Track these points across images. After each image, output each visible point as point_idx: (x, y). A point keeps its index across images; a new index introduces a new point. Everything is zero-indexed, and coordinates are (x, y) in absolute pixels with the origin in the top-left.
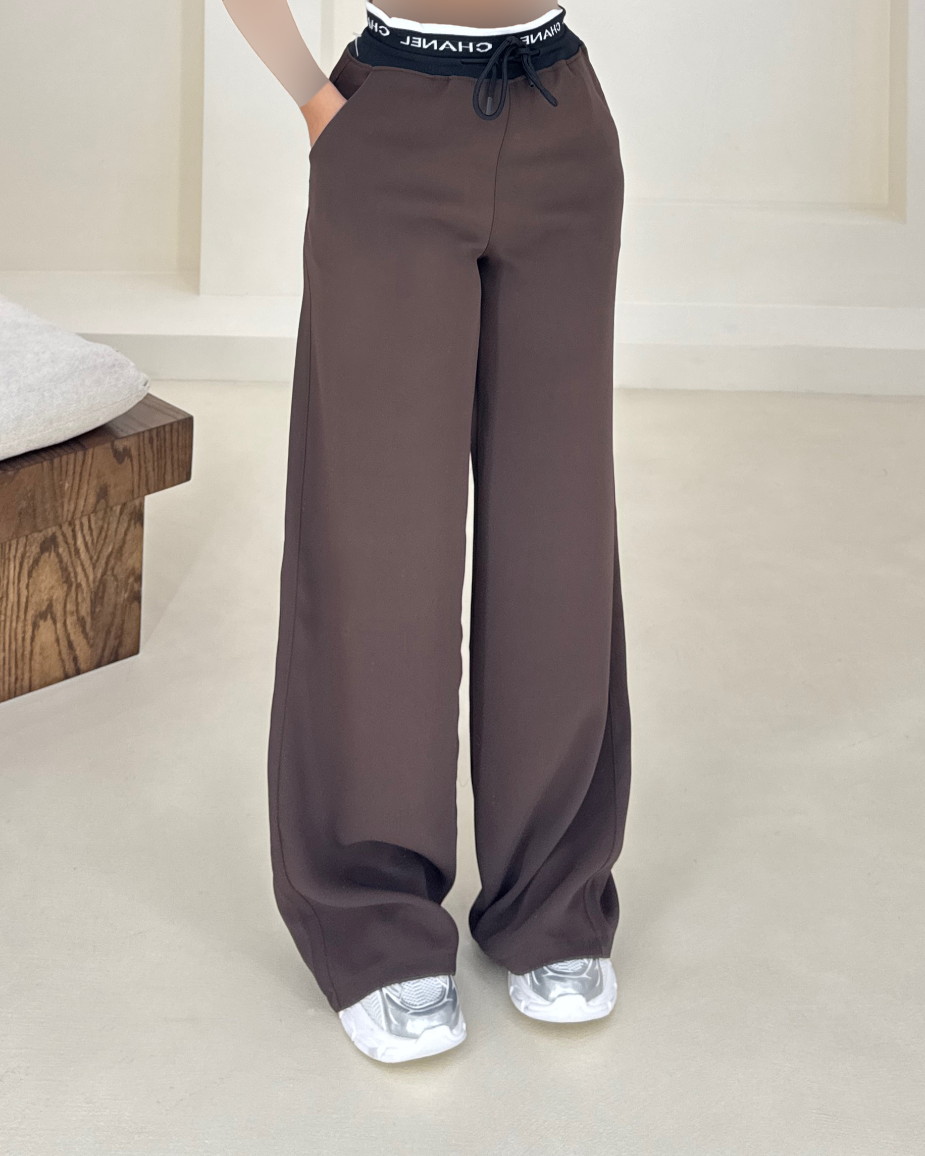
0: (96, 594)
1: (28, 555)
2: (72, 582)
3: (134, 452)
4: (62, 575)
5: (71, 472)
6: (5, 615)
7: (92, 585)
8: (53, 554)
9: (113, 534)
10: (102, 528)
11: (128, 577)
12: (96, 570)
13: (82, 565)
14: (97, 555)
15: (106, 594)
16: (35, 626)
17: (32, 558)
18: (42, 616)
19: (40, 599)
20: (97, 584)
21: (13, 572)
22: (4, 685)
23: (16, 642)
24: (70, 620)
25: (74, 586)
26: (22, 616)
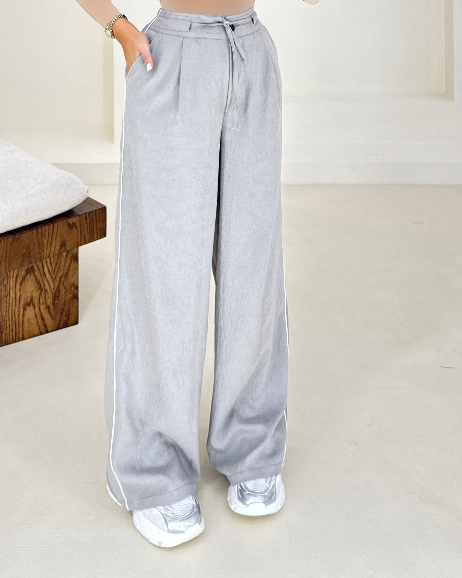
0: (55, 295)
1: (19, 275)
2: (42, 289)
3: (78, 225)
4: (37, 285)
5: (47, 235)
6: (9, 303)
7: (53, 291)
8: (32, 275)
9: (63, 266)
10: (57, 263)
11: (71, 287)
12: (54, 283)
13: (47, 281)
14: (54, 276)
15: (60, 295)
16: (24, 309)
17: (22, 277)
18: (28, 304)
19: (26, 296)
20: (55, 290)
21: (12, 283)
22: (9, 336)
23: (15, 317)
24: (42, 307)
25: (44, 290)
26: (18, 304)
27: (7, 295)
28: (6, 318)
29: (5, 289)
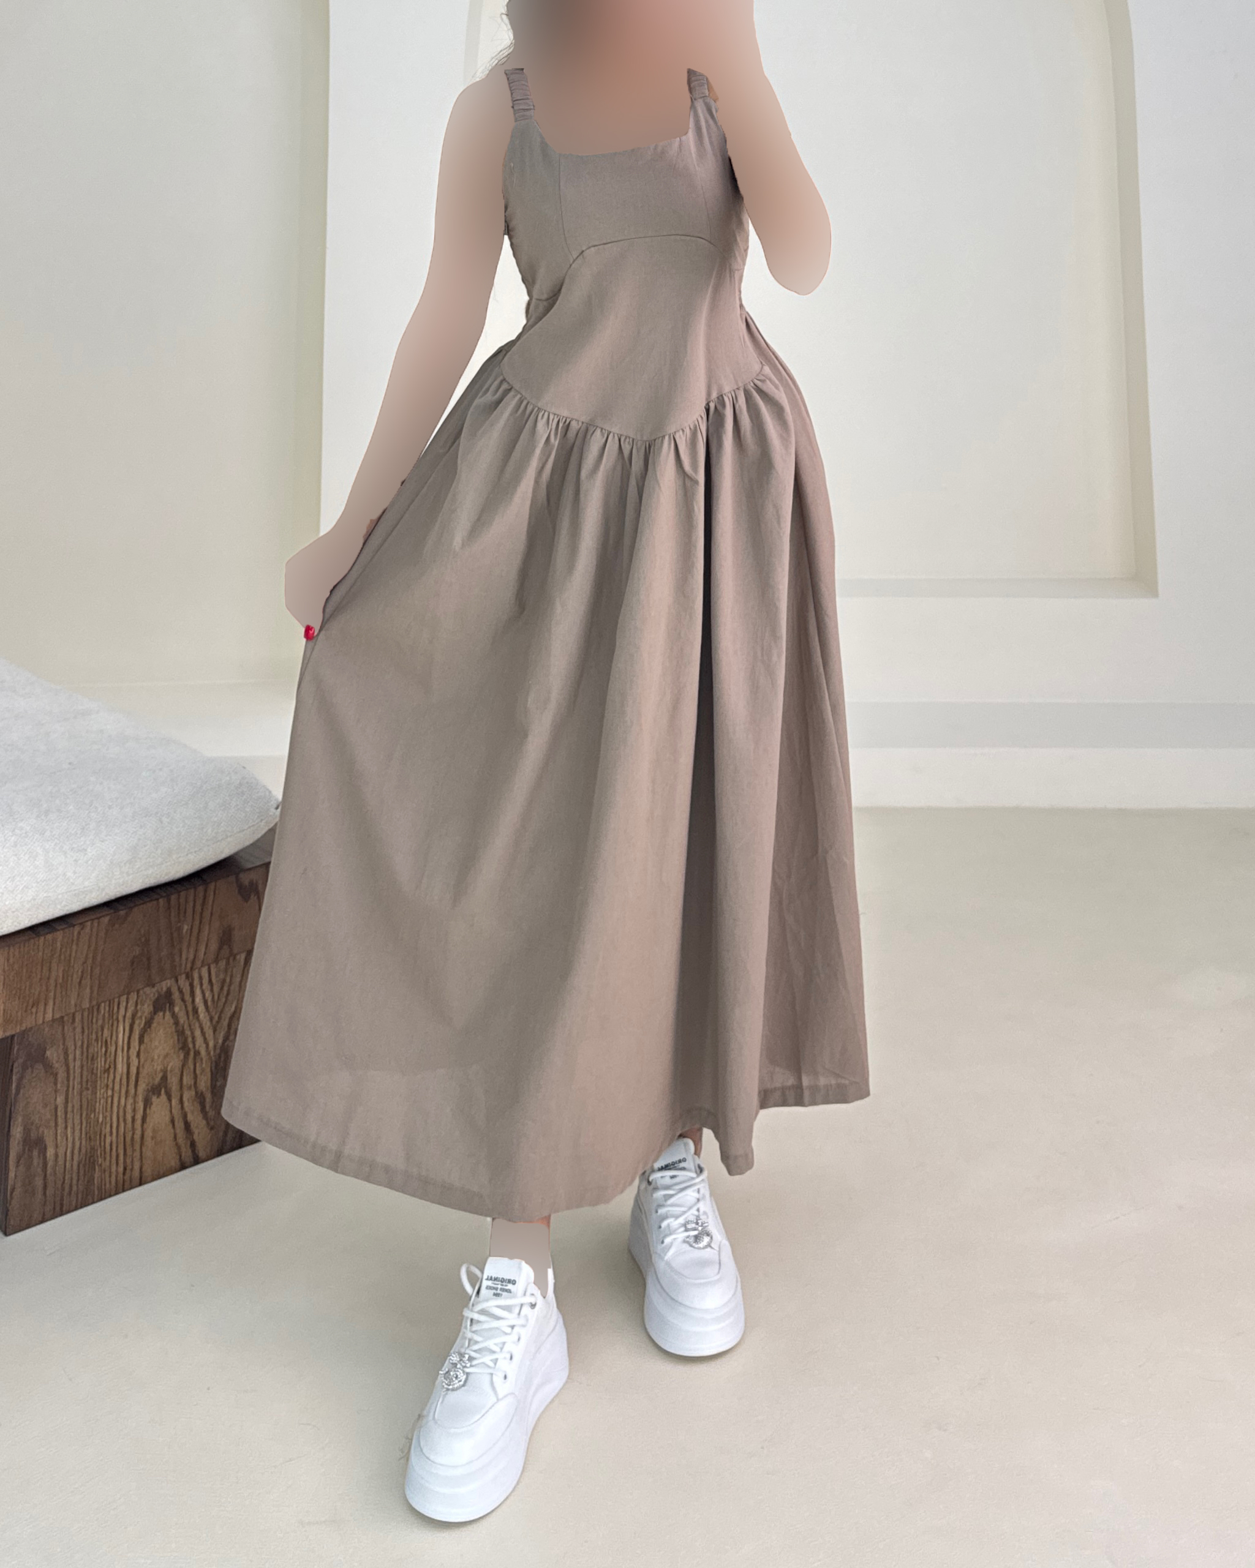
0: (217, 1064)
1: (139, 1014)
2: (189, 1049)
4: (178, 1040)
5: (189, 913)
6: (113, 1089)
7: (212, 1053)
8: (168, 1013)
10: (224, 981)
12: (217, 1032)
13: (201, 1027)
14: (218, 1015)
16: (147, 1103)
17: (143, 1018)
18: (155, 1090)
19: (152, 1069)
20: (218, 1051)
21: (121, 1037)
22: (110, 1176)
23: (125, 1124)
24: (188, 1095)
25: (192, 1053)
26: (132, 1091)
27: (110, 1067)
28: (103, 1129)
29: (106, 1051)
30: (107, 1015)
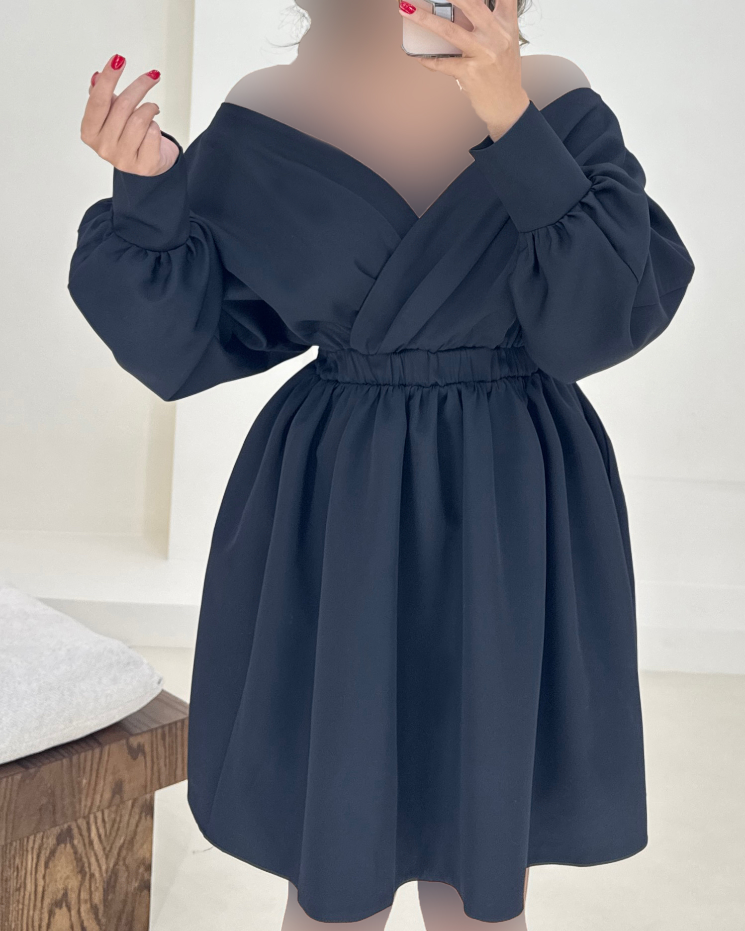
0: (108, 883)
1: (45, 846)
2: (86, 873)
3: (147, 749)
4: (77, 865)
5: (88, 768)
6: (23, 904)
7: (104, 875)
8: (68, 845)
9: (126, 826)
10: (114, 821)
11: (139, 867)
12: (109, 860)
13: (96, 855)
14: (109, 846)
15: (118, 885)
16: (51, 913)
17: (49, 849)
18: (58, 904)
19: (55, 888)
20: (109, 873)
21: (30, 863)
23: (33, 929)
24: (84, 908)
25: (88, 876)
26: (39, 904)
27: (21, 887)
29: (17, 875)
30: (18, 847)
